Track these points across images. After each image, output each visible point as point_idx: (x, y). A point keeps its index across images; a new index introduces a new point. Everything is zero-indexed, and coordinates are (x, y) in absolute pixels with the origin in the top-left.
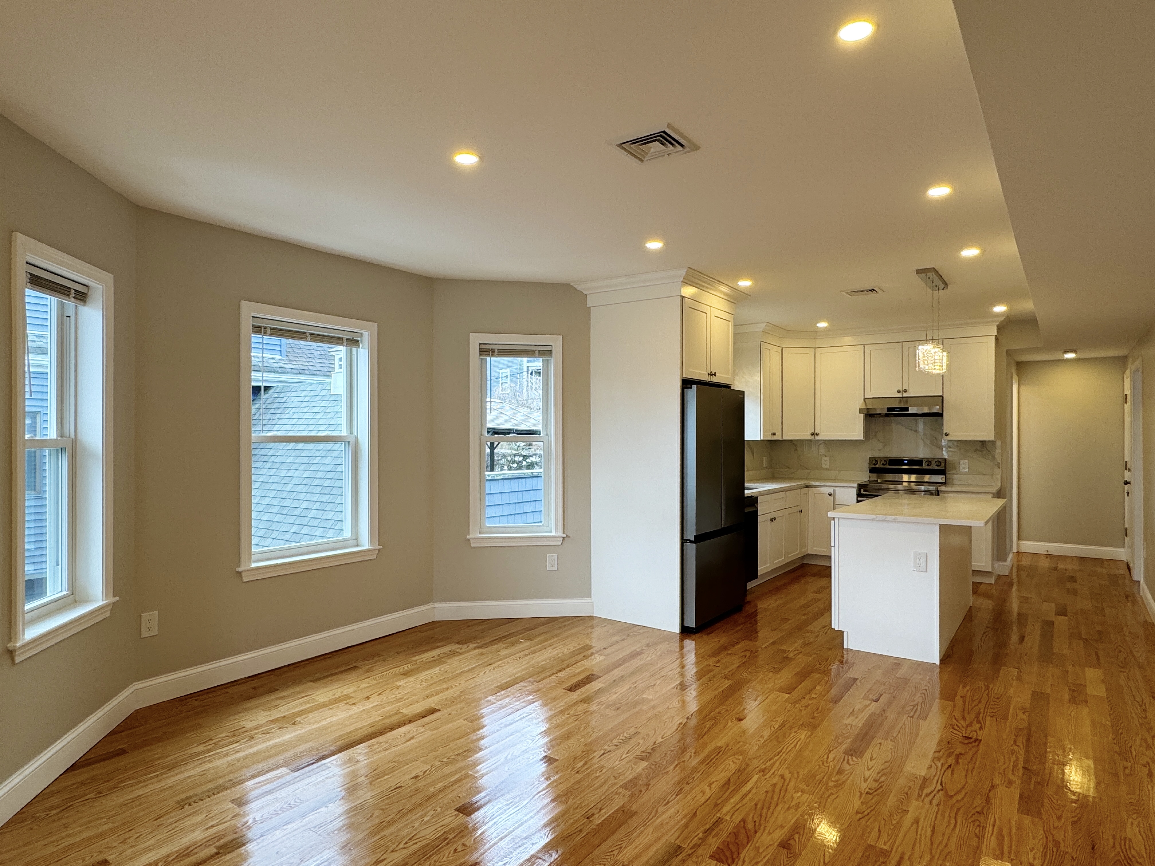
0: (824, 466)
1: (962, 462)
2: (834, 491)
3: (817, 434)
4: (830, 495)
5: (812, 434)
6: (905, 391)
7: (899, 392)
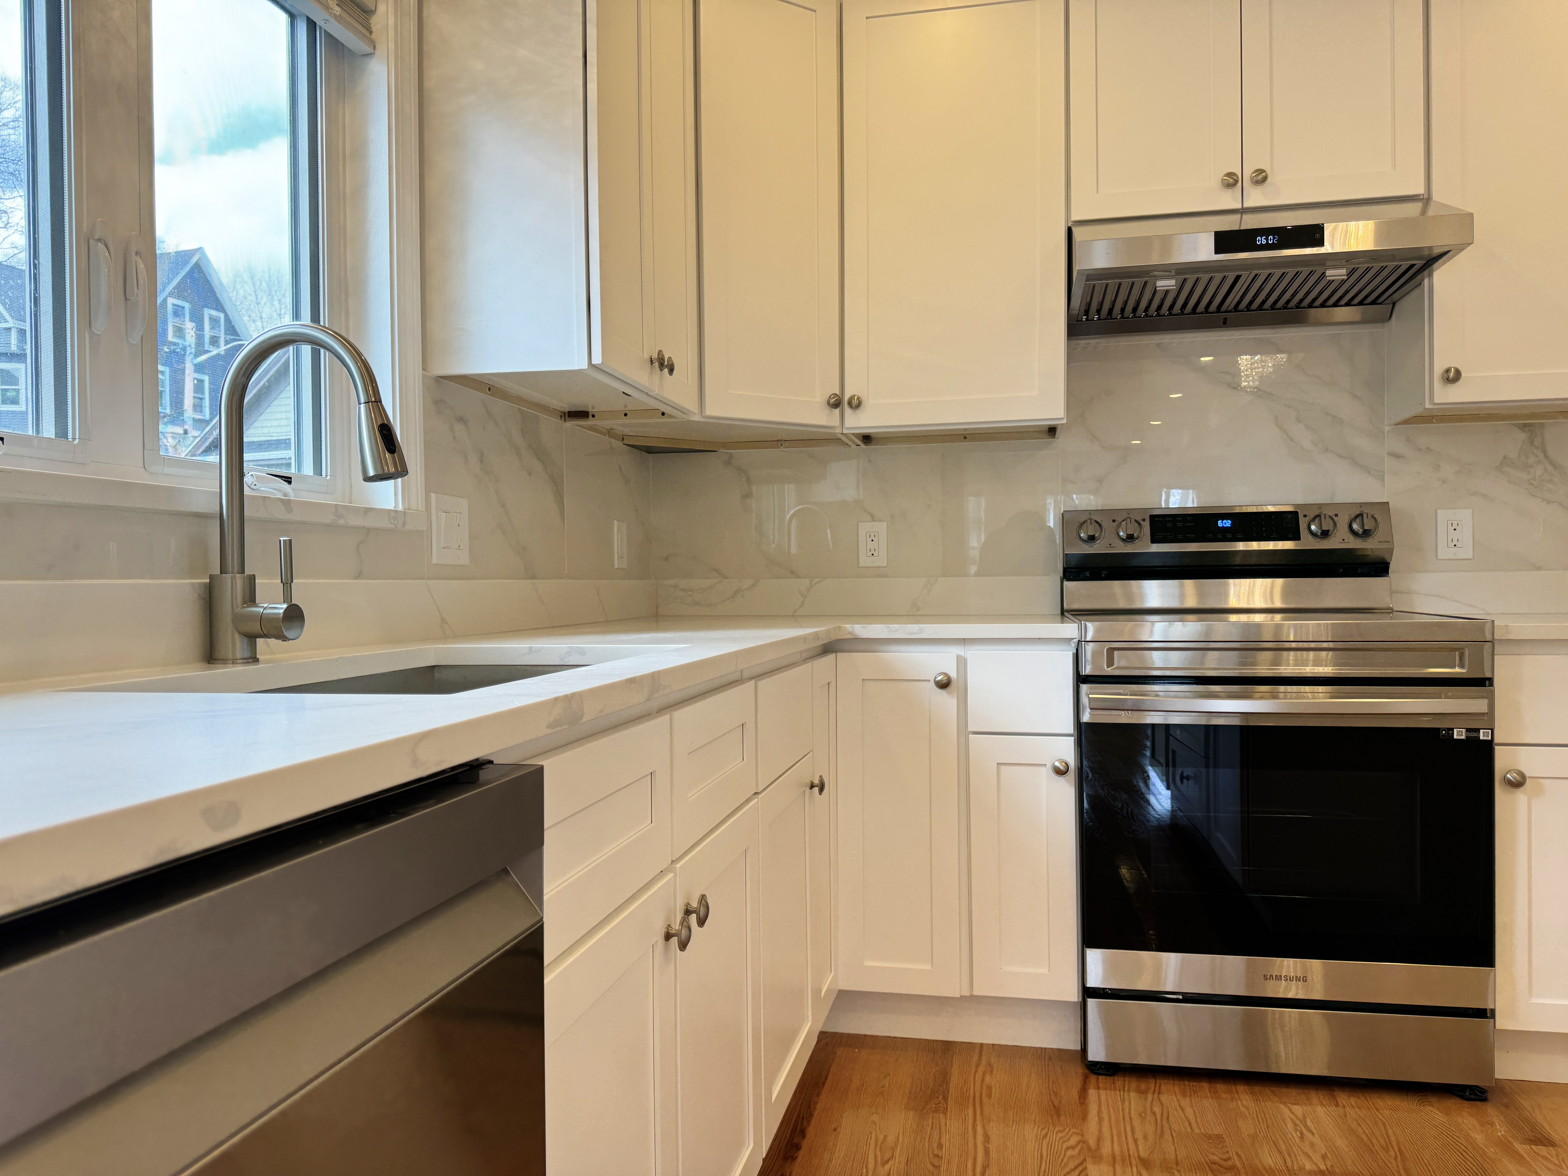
0: (865, 560)
1: (1443, 515)
2: (962, 663)
3: (856, 404)
4: (944, 685)
5: (836, 403)
6: (1261, 178)
7: (1231, 181)
